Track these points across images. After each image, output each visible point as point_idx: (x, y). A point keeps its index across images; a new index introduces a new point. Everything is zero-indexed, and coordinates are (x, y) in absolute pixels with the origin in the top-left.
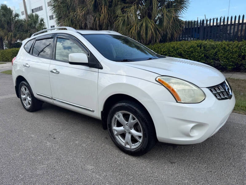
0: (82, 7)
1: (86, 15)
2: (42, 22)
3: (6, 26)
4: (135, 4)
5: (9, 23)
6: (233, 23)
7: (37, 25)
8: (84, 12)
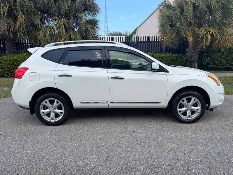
6: (133, 41)
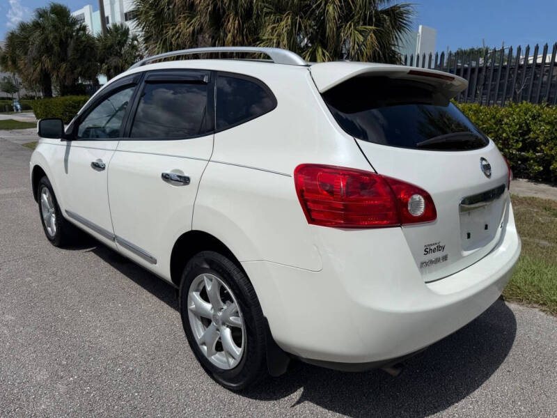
0: (188, 16)
1: (198, 34)
2: (136, 42)
3: (56, 48)
4: (288, 14)
5: (63, 44)
7: (125, 49)
8: (192, 28)
